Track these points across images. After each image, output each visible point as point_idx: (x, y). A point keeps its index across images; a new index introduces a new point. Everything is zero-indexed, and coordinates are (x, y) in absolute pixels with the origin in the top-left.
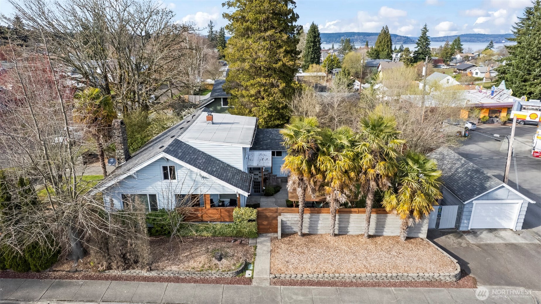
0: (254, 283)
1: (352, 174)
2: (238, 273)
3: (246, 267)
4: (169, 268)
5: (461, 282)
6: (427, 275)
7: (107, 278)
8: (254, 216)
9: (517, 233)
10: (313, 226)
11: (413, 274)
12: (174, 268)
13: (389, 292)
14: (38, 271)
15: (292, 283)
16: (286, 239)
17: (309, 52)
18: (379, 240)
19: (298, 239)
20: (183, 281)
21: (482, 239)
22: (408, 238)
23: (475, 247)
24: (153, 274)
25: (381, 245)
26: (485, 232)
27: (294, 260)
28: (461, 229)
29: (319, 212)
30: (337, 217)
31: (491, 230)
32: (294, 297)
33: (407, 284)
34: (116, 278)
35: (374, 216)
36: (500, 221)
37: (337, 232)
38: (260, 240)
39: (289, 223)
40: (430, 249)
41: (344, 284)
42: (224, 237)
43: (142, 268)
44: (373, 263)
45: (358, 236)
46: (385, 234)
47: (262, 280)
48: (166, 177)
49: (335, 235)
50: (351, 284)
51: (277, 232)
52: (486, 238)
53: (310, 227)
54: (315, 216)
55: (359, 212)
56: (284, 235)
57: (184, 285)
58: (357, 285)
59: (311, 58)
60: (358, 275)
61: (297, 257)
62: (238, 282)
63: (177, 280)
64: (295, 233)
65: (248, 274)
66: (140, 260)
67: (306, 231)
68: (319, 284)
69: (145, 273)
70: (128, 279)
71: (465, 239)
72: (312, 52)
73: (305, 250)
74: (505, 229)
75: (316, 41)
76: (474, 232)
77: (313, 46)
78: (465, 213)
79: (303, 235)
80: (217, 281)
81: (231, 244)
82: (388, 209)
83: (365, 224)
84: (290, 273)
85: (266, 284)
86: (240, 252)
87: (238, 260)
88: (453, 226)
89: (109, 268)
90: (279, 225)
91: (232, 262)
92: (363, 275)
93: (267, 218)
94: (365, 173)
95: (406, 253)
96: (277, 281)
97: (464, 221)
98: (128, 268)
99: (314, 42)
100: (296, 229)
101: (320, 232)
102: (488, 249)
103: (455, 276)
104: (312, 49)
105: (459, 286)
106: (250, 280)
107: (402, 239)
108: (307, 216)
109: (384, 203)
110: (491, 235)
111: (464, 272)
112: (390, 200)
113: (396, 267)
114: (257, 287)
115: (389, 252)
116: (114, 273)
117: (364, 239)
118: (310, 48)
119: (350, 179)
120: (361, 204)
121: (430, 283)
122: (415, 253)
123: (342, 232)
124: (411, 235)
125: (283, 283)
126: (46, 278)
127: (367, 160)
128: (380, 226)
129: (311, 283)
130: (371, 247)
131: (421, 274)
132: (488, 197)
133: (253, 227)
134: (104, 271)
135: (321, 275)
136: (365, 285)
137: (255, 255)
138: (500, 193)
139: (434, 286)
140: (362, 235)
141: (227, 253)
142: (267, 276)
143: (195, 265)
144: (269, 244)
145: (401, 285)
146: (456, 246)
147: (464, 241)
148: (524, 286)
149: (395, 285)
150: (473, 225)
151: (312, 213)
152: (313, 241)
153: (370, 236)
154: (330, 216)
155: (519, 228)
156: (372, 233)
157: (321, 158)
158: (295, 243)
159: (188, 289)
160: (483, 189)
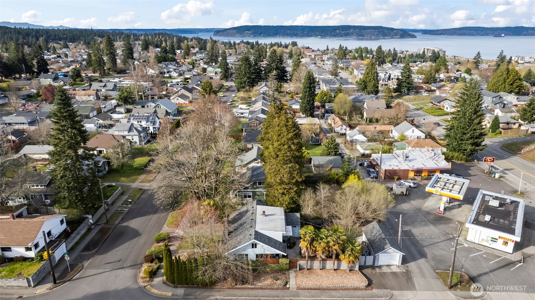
0: (290, 289)
1: (327, 248)
2: (284, 286)
3: (287, 284)
4: (258, 284)
5: (367, 288)
6: (354, 286)
7: (236, 288)
8: (288, 263)
9: (398, 267)
10: (312, 265)
11: (349, 286)
12: (260, 284)
13: (340, 292)
14: (210, 286)
15: (305, 289)
16: (301, 271)
17: (305, 96)
18: (338, 271)
19: (305, 271)
20: (264, 289)
21: (382, 270)
22: (350, 270)
23: (378, 274)
24: (253, 286)
25: (339, 273)
26: (385, 267)
27: (305, 280)
28: (375, 265)
29: (314, 260)
30: (321, 262)
31: (388, 266)
32: (305, 294)
33: (347, 289)
34: (239, 288)
35: (336, 262)
36: (391, 261)
37: (321, 268)
38: (290, 271)
39: (302, 265)
40: (358, 276)
41: (323, 289)
42: (277, 271)
43: (249, 284)
44: (335, 281)
45: (330, 269)
46: (341, 269)
47: (293, 288)
48: (253, 247)
49: (321, 269)
50: (326, 289)
51: (297, 268)
52: (385, 270)
53: (311, 266)
54: (312, 262)
55: (330, 260)
56: (300, 269)
57: (265, 290)
58: (328, 290)
59: (307, 101)
60: (329, 286)
61: (306, 279)
62: (284, 289)
63: (262, 289)
64: (304, 268)
65: (288, 286)
66: (249, 281)
67: (309, 268)
68: (314, 289)
69: (250, 286)
70: (244, 288)
71: (375, 270)
72: (308, 96)
73: (309, 276)
74: (394, 265)
75: (311, 86)
76: (380, 267)
77: (309, 91)
78: (376, 259)
79: (308, 269)
80: (277, 289)
81: (280, 273)
82: (341, 260)
83: (332, 265)
84: (303, 285)
85: (295, 290)
86: (283, 277)
87: (283, 281)
88: (372, 264)
89: (236, 285)
90: (298, 266)
91: (282, 281)
92: (331, 286)
93: (293, 262)
94: (332, 248)
95: (348, 277)
96: (299, 288)
97: (376, 262)
98: (243, 285)
99: (310, 88)
100: (305, 267)
101: (314, 268)
102: (383, 274)
103: (365, 286)
104: (308, 93)
105: (366, 290)
106: (289, 288)
107: (348, 271)
108: (309, 262)
109: (340, 257)
110: (387, 268)
111: (370, 284)
112: (342, 256)
113: (343, 283)
114: (292, 291)
115: (341, 277)
116: (238, 286)
117: (332, 271)
118: (307, 92)
119: (326, 250)
120: (331, 257)
121: (356, 289)
122: (352, 277)
123: (323, 268)
124: (352, 269)
125: (301, 289)
126: (214, 288)
127: (332, 243)
128: (339, 265)
129: (311, 289)
130: (335, 274)
131: (352, 286)
132: (385, 252)
133: (288, 266)
134: (234, 286)
135: (315, 286)
136: (331, 290)
137: (289, 278)
138: (390, 251)
139: (357, 290)
140: (332, 269)
141: (279, 278)
142: (295, 287)
143: (268, 283)
144: (294, 273)
145: (345, 289)
146: (370, 273)
147: (375, 271)
148: (390, 289)
149: (342, 290)
150: (380, 263)
151: (311, 260)
152: (312, 272)
153: (335, 270)
154: (318, 262)
155: (400, 264)
156: (336, 268)
157: (315, 242)
158: (305, 273)
159: (267, 292)
160: (384, 249)
